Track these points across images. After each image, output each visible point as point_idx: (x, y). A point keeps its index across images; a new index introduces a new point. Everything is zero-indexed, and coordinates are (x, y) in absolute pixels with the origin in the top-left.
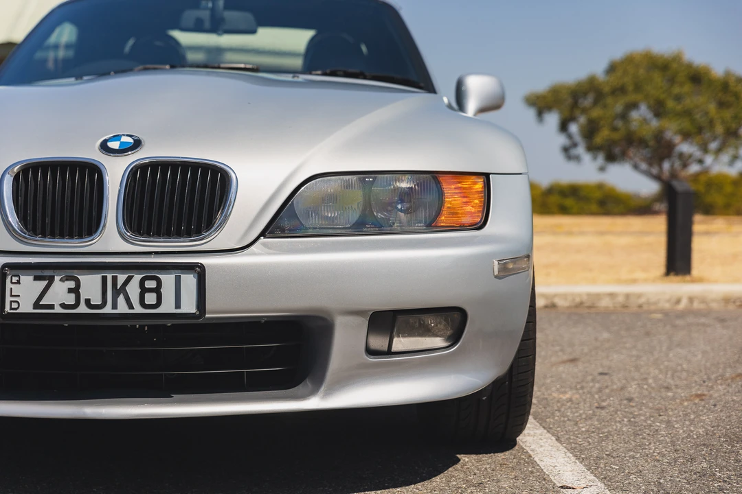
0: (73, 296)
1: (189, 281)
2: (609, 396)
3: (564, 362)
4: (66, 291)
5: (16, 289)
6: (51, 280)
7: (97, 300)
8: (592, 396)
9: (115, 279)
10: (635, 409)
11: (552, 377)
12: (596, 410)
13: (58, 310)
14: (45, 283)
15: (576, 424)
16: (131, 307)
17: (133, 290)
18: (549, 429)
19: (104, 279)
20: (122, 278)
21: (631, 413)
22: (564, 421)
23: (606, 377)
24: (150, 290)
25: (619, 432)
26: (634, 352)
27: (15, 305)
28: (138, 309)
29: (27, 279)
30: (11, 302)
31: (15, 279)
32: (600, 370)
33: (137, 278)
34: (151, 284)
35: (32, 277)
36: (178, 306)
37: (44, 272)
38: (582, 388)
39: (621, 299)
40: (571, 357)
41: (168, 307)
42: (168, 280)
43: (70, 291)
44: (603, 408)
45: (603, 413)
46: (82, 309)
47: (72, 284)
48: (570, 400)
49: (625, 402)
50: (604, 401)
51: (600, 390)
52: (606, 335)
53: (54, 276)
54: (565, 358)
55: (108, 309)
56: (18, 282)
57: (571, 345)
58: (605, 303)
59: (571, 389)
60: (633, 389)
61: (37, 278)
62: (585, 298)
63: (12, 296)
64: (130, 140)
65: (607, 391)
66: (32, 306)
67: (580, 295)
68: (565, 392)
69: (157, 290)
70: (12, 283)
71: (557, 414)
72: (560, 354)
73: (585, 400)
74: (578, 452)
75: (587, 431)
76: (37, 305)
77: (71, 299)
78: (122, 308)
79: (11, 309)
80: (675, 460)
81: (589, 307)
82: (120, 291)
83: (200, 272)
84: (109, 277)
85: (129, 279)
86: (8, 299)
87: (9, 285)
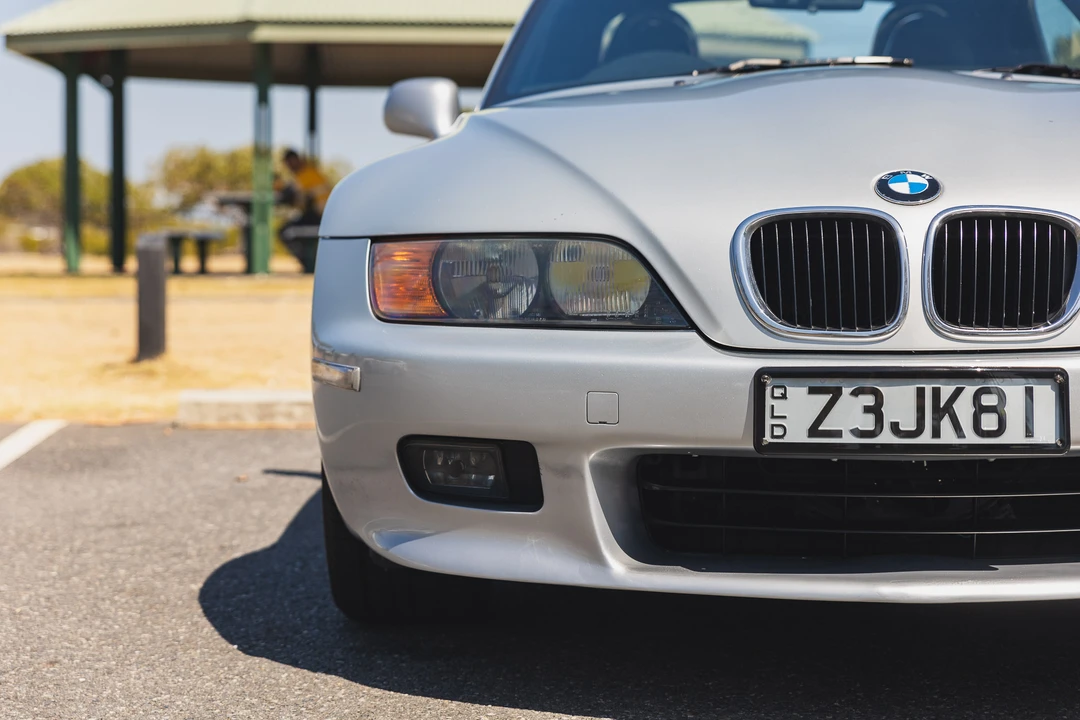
0: (871, 417)
1: (1045, 394)
4: (861, 410)
5: (780, 408)
6: (836, 393)
7: (909, 424)
9: (936, 393)
13: (848, 439)
14: (826, 398)
16: (961, 434)
17: (964, 409)
19: (921, 393)
20: (947, 391)
24: (989, 409)
27: (778, 432)
28: (972, 438)
29: (798, 392)
30: (773, 426)
31: (778, 392)
33: (970, 390)
34: (988, 400)
35: (806, 390)
36: (1029, 432)
37: (826, 382)
41: (1014, 435)
42: (1014, 392)
43: (867, 409)
46: (886, 437)
47: (869, 400)
53: (841, 388)
55: (926, 438)
56: (784, 396)
61: (813, 391)
63: (773, 417)
64: (923, 181)
66: (806, 433)
69: (999, 410)
70: (773, 397)
76: (814, 431)
77: (868, 422)
78: (948, 436)
79: (773, 437)
82: (944, 410)
83: (1059, 381)
84: (928, 389)
85: (958, 392)
86: (769, 422)
87: (769, 401)
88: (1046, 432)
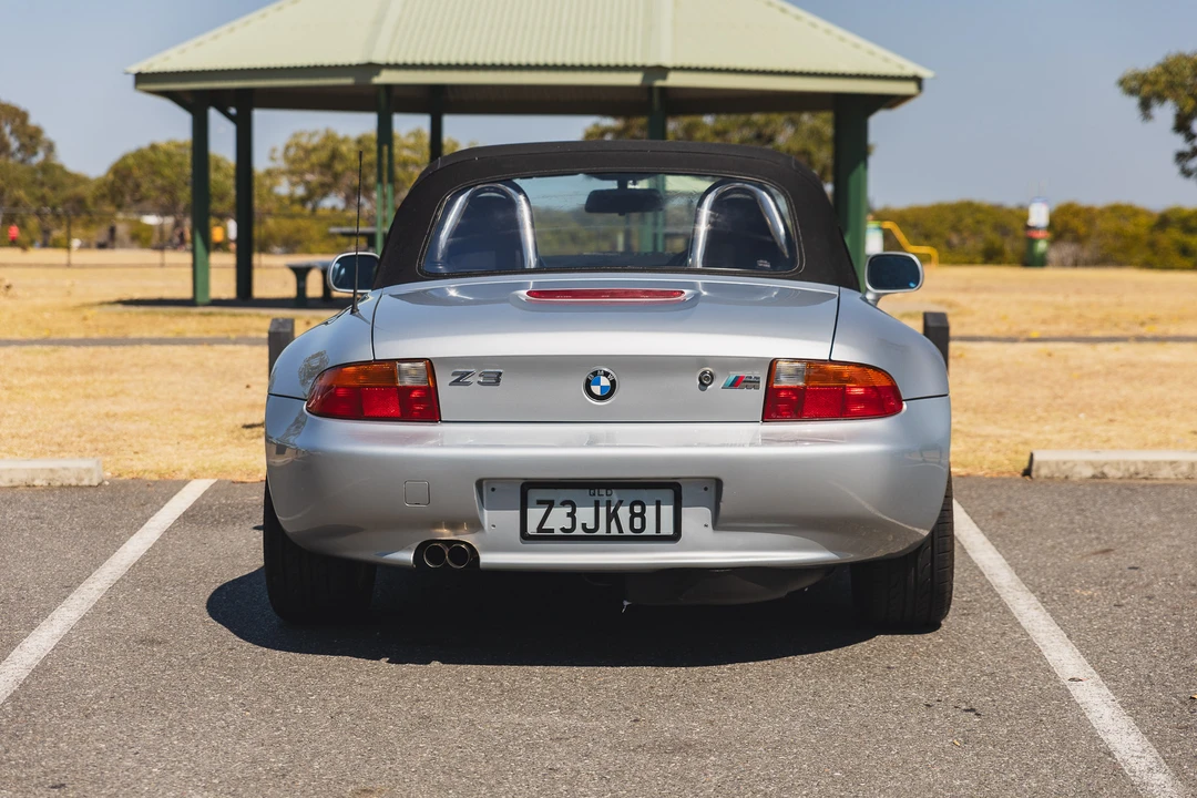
2: (1130, 594)
3: (1096, 553)
8: (1114, 592)
10: (1153, 608)
11: (1079, 571)
12: (1114, 608)
15: (1090, 621)
18: (1062, 627)
21: (1147, 612)
22: (1080, 619)
23: (1136, 572)
25: (1128, 630)
26: (1177, 542)
32: (1132, 564)
38: (1107, 584)
39: (1184, 468)
40: (1106, 547)
44: (1120, 606)
45: (1120, 610)
48: (1091, 597)
49: (1145, 600)
50: (1123, 599)
51: (1124, 587)
52: (1154, 518)
54: (1099, 548)
57: (1110, 531)
58: (1165, 473)
59: (1096, 584)
60: (1158, 586)
62: (1141, 467)
65: (1131, 588)
67: (1135, 463)
68: (1089, 588)
71: (1075, 611)
72: (1095, 542)
73: (1105, 597)
74: (1085, 648)
75: (1099, 629)
80: (1171, 656)
81: (1146, 478)
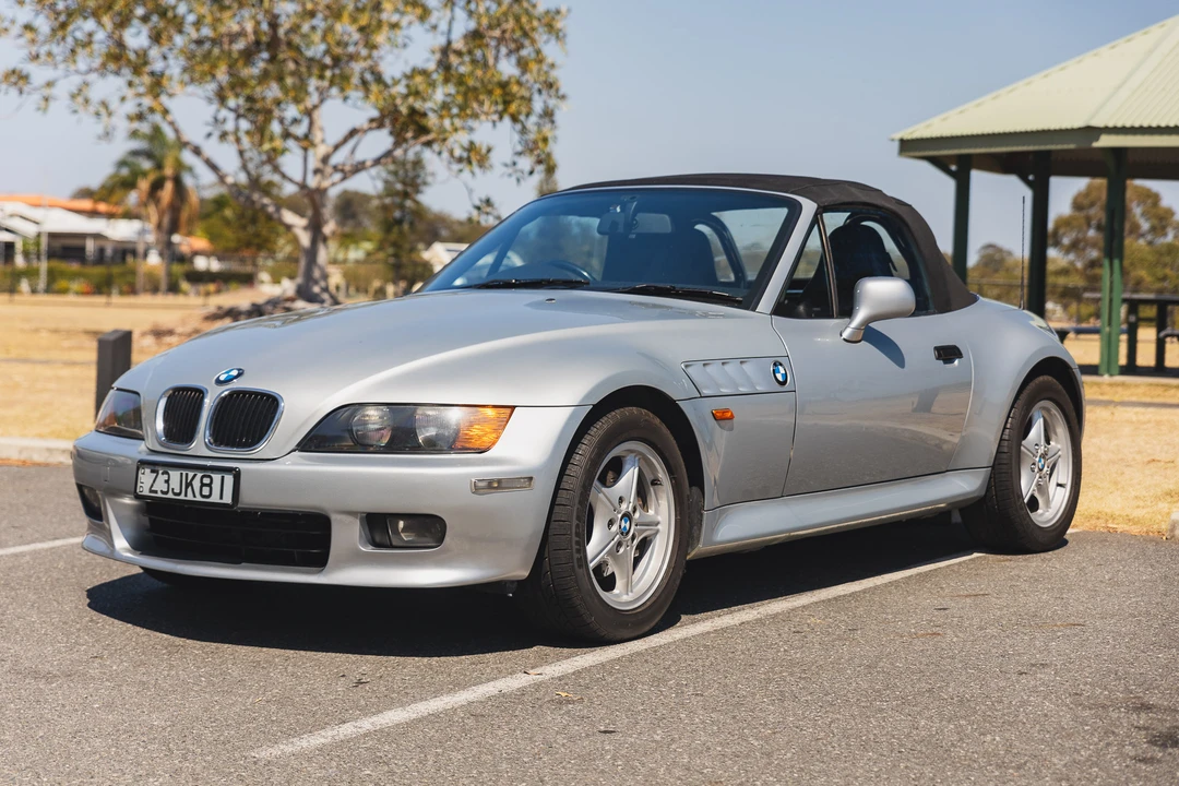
0: (166, 485)
1: (229, 479)
4: (164, 481)
5: (143, 478)
6: (157, 473)
9: (187, 476)
13: (159, 495)
14: (155, 475)
16: (195, 496)
17: (197, 484)
19: (181, 475)
20: (191, 474)
24: (206, 485)
27: (142, 489)
28: (199, 498)
29: (147, 472)
30: (141, 487)
31: (143, 471)
33: (199, 475)
34: (206, 481)
36: (221, 498)
37: (155, 467)
41: (215, 498)
42: (217, 478)
46: (170, 495)
47: (166, 477)
53: (160, 471)
55: (182, 497)
56: (144, 473)
61: (151, 471)
63: (141, 483)
66: (148, 491)
69: (210, 485)
70: (141, 473)
76: (150, 490)
77: (165, 488)
78: (190, 497)
79: (140, 492)
82: (189, 484)
83: (237, 475)
84: (184, 473)
85: (195, 475)
86: (139, 484)
87: (140, 475)
88: (228, 499)
